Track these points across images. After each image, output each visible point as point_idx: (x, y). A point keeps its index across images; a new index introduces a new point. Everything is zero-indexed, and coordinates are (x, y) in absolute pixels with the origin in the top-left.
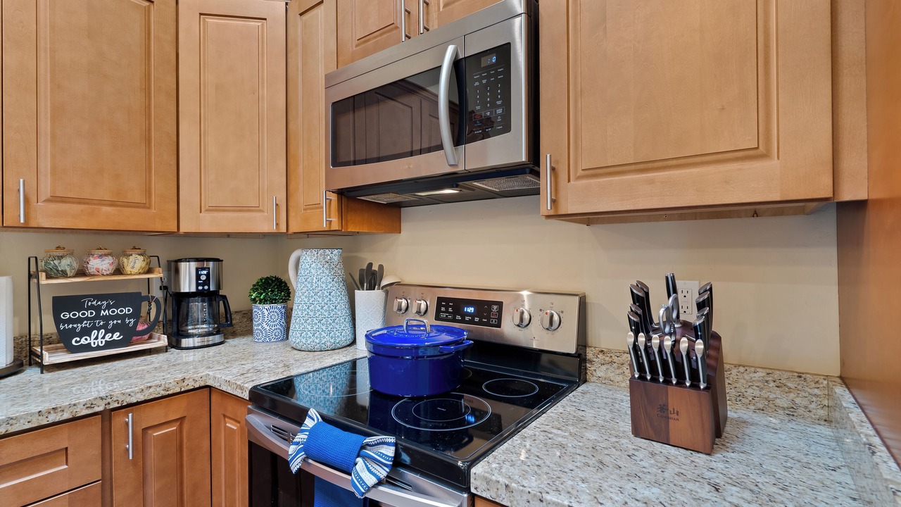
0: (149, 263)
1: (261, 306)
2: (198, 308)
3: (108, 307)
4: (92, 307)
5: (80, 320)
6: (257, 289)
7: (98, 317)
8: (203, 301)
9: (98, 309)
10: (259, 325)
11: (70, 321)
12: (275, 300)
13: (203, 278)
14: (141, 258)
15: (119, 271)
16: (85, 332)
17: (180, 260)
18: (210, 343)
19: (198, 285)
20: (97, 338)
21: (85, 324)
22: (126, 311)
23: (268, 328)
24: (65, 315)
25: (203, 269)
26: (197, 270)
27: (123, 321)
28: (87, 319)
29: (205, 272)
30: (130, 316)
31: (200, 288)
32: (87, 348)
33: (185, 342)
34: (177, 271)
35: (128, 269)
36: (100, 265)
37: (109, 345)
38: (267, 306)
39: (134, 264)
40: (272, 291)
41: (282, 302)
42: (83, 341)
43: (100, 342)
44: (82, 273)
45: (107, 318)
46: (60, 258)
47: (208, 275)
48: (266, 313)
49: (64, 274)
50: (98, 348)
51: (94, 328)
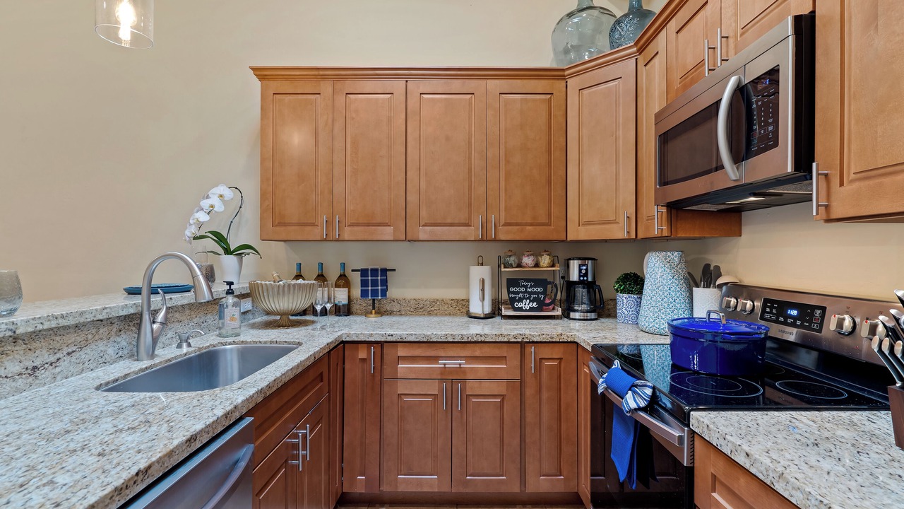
0: (553, 261)
1: (621, 295)
2: (581, 292)
3: (531, 287)
4: (523, 286)
5: (518, 293)
6: (619, 282)
7: (526, 292)
8: (584, 288)
9: (526, 287)
10: (620, 309)
11: (514, 293)
12: (632, 291)
13: (584, 272)
14: (548, 257)
15: (537, 265)
16: (521, 300)
17: (570, 259)
18: (589, 318)
19: (580, 276)
20: (526, 305)
21: (521, 295)
22: (539, 290)
23: (626, 313)
24: (512, 289)
25: (583, 265)
26: (580, 266)
27: (538, 296)
28: (521, 292)
29: (585, 268)
30: (542, 293)
31: (582, 278)
32: (521, 309)
33: (573, 315)
34: (568, 266)
35: (542, 264)
36: (528, 261)
37: (532, 309)
38: (626, 296)
39: (545, 260)
40: (630, 284)
41: (637, 294)
42: (519, 306)
43: (527, 307)
44: (519, 265)
45: (531, 293)
46: (510, 256)
47: (587, 270)
48: (625, 301)
49: (511, 266)
50: (526, 310)
51: (524, 298)
